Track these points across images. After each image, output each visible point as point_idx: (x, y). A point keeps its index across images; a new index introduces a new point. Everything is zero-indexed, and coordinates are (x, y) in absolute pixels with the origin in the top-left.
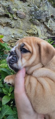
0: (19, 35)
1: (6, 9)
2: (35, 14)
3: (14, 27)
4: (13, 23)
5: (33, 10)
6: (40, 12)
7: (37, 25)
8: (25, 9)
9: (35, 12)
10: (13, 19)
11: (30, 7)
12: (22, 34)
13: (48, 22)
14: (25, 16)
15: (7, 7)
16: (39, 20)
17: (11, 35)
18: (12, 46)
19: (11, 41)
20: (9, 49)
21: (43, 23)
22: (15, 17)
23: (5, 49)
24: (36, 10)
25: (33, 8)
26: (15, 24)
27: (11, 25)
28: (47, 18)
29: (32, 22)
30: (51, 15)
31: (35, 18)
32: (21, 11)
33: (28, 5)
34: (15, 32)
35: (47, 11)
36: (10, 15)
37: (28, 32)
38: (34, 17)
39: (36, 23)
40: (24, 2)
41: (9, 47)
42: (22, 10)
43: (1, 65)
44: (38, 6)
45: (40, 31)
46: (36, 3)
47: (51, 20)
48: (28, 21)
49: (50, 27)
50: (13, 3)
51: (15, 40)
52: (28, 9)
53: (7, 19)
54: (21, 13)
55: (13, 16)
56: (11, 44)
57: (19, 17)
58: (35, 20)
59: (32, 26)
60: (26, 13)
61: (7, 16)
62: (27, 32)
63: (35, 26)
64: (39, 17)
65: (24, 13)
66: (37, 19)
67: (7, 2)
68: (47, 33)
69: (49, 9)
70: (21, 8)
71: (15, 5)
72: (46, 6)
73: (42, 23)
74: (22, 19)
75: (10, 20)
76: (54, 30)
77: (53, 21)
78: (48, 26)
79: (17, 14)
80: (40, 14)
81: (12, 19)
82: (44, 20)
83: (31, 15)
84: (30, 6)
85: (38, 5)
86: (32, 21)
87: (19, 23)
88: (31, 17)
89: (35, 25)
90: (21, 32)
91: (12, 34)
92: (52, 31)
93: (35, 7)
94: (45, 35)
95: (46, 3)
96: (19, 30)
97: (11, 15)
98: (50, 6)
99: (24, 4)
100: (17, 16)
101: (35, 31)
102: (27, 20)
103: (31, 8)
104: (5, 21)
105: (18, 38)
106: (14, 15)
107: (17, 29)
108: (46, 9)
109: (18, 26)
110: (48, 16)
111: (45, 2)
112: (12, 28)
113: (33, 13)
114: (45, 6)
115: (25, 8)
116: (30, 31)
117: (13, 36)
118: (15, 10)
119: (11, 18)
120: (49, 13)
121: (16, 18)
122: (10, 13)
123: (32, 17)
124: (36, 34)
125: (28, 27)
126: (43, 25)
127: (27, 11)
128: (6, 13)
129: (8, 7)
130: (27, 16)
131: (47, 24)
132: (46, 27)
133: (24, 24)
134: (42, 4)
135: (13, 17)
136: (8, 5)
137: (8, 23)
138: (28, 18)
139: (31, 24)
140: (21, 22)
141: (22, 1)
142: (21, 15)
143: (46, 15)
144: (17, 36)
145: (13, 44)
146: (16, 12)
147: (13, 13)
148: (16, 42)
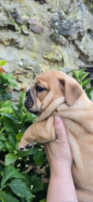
0: (31, 61)
1: (10, 16)
2: (59, 25)
3: (22, 48)
4: (21, 40)
5: (57, 18)
6: (68, 22)
7: (62, 45)
8: (42, 17)
9: (60, 21)
11: (52, 12)
12: (37, 60)
13: (81, 40)
14: (42, 29)
15: (12, 11)
16: (67, 37)
17: (17, 62)
18: (20, 80)
19: (17, 72)
20: (15, 85)
21: (73, 41)
22: (24, 29)
23: (9, 84)
24: (61, 18)
25: (57, 14)
26: (24, 43)
27: (17, 43)
28: (79, 33)
29: (53, 39)
30: (88, 27)
31: (60, 33)
32: (36, 20)
33: (49, 10)
35: (81, 21)
36: (16, 25)
37: (46, 57)
38: (57, 31)
39: (60, 42)
40: (42, 4)
41: (15, 82)
42: (37, 18)
43: (2, 109)
44: (65, 12)
45: (67, 57)
46: (61, 6)
47: (86, 37)
48: (48, 38)
49: (84, 48)
50: (23, 5)
51: (25, 71)
52: (47, 16)
53: (12, 34)
54: (36, 23)
55: (21, 28)
56: (17, 77)
57: (32, 30)
58: (59, 37)
59: (53, 46)
60: (44, 24)
61: (11, 28)
62: (44, 58)
63: (59, 47)
64: (66, 32)
65: (40, 24)
66: (62, 35)
67: (12, 4)
68: (79, 61)
69: (85, 18)
70: (37, 15)
71: (25, 8)
72: (80, 12)
73: (71, 42)
74: (37, 33)
75: (17, 36)
76: (92, 56)
77: (90, 40)
78: (81, 47)
79: (28, 25)
80: (69, 26)
81: (21, 34)
82: (75, 36)
83: (53, 27)
84: (52, 10)
85: (65, 9)
86: (53, 37)
87: (32, 40)
88: (53, 31)
89: (59, 44)
90: (35, 58)
91: (20, 60)
92: (88, 56)
93: (60, 14)
94: (75, 63)
95: (79, 6)
96: (32, 53)
97: (18, 26)
98: (87, 12)
99: (41, 7)
100: (29, 28)
101: (58, 55)
102: (44, 35)
103: (53, 14)
104: (8, 37)
105: (29, 68)
106: (23, 26)
107: (29, 52)
108: (78, 18)
109: (30, 46)
110: (81, 30)
111: (79, 3)
112: (19, 48)
113: (57, 24)
114: (77, 12)
115: (43, 14)
116: (50, 56)
117: (21, 64)
118: (24, 17)
119: (18, 31)
120: (85, 24)
121: (26, 32)
122: (17, 23)
123: (55, 32)
124: (59, 60)
125: (47, 49)
126: (72, 47)
127: (47, 20)
128: (10, 23)
129: (13, 13)
130: (46, 29)
131: (79, 44)
132: (78, 50)
133: (40, 42)
134: (72, 8)
135: (22, 31)
136: (14, 9)
137: (12, 40)
138: (47, 33)
139: (52, 43)
140: (34, 38)
141: (38, 2)
142: (35, 27)
143: (79, 27)
144: (27, 64)
145: (21, 78)
146: (26, 21)
147: (22, 23)
148: (25, 73)
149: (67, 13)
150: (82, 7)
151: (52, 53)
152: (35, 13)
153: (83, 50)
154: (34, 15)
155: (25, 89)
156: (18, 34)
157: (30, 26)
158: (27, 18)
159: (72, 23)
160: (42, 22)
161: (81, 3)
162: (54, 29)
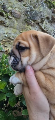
0: (13, 34)
1: (1, 7)
2: (30, 14)
3: (8, 26)
4: (7, 22)
5: (29, 10)
6: (35, 12)
7: (31, 25)
8: (20, 9)
9: (30, 12)
10: (8, 17)
11: (26, 6)
12: (16, 34)
13: (43, 23)
14: (20, 16)
16: (34, 21)
17: (4, 34)
18: (5, 45)
19: (4, 40)
20: (2, 49)
21: (38, 24)
24: (31, 10)
25: (29, 8)
26: (9, 23)
27: (5, 23)
28: (42, 19)
29: (27, 22)
30: (47, 16)
31: (30, 19)
32: (16, 10)
33: (24, 5)
34: (9, 31)
35: (43, 12)
38: (29, 17)
39: (31, 23)
40: (20, 2)
42: (17, 9)
44: (33, 7)
46: (32, 3)
47: (46, 21)
48: (23, 21)
49: (45, 28)
50: (9, 2)
51: (9, 40)
52: (23, 9)
53: (1, 18)
54: (16, 12)
56: (4, 43)
57: (14, 16)
58: (30, 21)
59: (26, 26)
60: (21, 13)
61: (1, 14)
63: (30, 27)
64: (34, 18)
65: (19, 13)
67: (2, 0)
69: (45, 10)
71: (10, 4)
73: (37, 24)
74: (17, 18)
75: (5, 19)
77: (48, 23)
78: (43, 27)
79: (11, 13)
80: (36, 14)
82: (39, 21)
85: (34, 5)
87: (14, 22)
88: (26, 17)
89: (30, 25)
90: (15, 32)
91: (6, 33)
93: (31, 8)
96: (13, 30)
97: (5, 14)
98: (46, 7)
99: (20, 3)
100: (12, 15)
102: (21, 19)
103: (26, 8)
105: (11, 38)
106: (8, 14)
107: (11, 29)
108: (41, 10)
109: (12, 25)
110: (43, 17)
111: (42, 2)
112: (6, 27)
113: (28, 13)
114: (41, 7)
115: (20, 7)
117: (6, 36)
118: (10, 8)
119: (5, 16)
120: (45, 14)
121: (10, 17)
122: (5, 12)
123: (27, 18)
125: (22, 27)
126: (37, 26)
127: (23, 11)
128: (0, 11)
129: (3, 6)
130: (22, 16)
131: (41, 25)
132: (41, 29)
133: (18, 23)
134: (38, 4)
135: (8, 16)
136: (3, 4)
137: (2, 21)
138: (23, 18)
139: (26, 24)
140: (15, 21)
142: (16, 14)
143: (42, 16)
144: (10, 35)
145: (6, 44)
146: (11, 11)
147: (8, 12)
148: (9, 41)
149: (35, 7)
150: (43, 5)
151: (25, 30)
152: (16, 6)
153: (44, 29)
154: (16, 7)
155: (8, 51)
156: (5, 18)
157: (13, 14)
158: (11, 9)
159: (38, 13)
160: (20, 12)
161: (43, 2)
162: (27, 16)
